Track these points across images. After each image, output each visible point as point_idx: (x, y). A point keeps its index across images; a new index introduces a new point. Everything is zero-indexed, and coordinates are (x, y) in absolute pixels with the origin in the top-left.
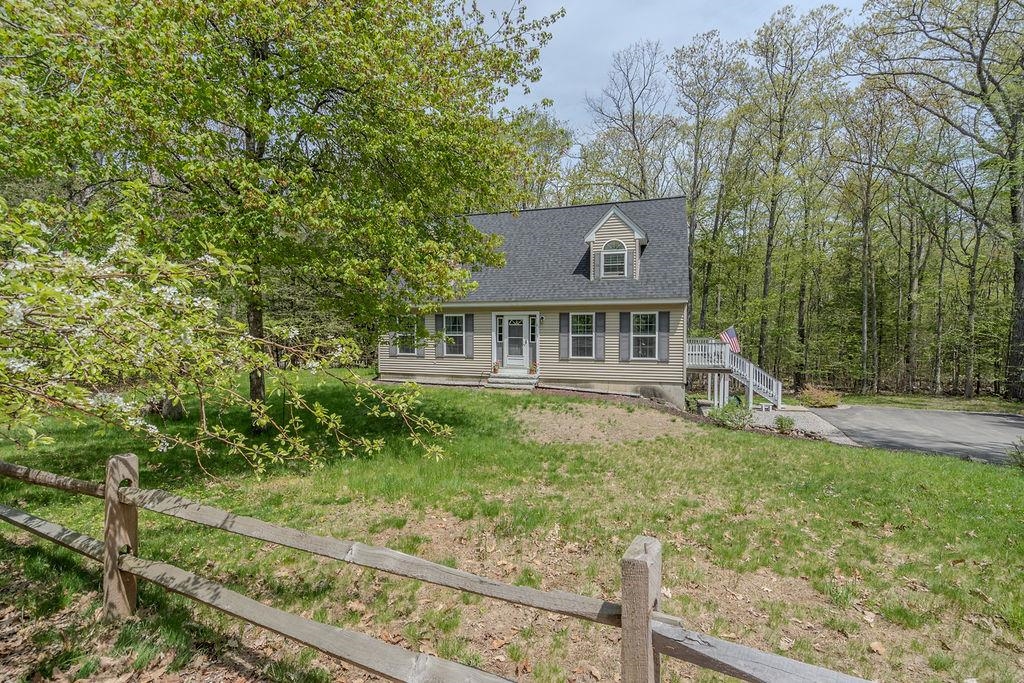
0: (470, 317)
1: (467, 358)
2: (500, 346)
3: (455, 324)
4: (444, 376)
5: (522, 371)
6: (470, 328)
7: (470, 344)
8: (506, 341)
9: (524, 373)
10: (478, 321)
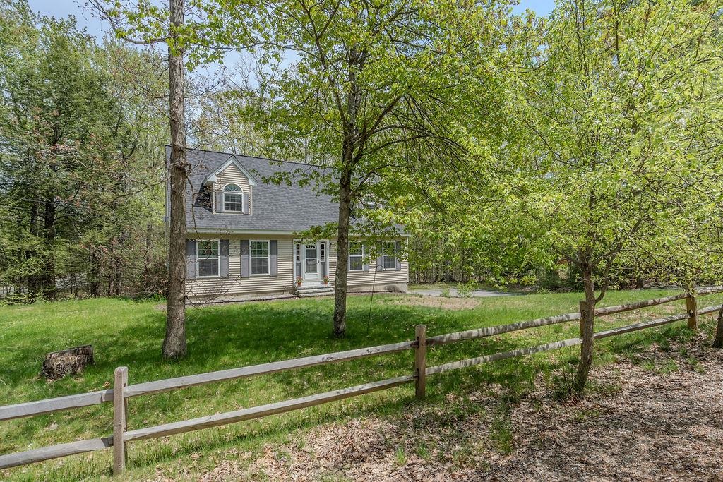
0: (274, 243)
1: (272, 276)
2: (299, 265)
3: (258, 249)
4: (251, 293)
5: (317, 283)
6: (275, 251)
7: (274, 265)
8: (304, 262)
9: (318, 284)
10: (281, 246)
